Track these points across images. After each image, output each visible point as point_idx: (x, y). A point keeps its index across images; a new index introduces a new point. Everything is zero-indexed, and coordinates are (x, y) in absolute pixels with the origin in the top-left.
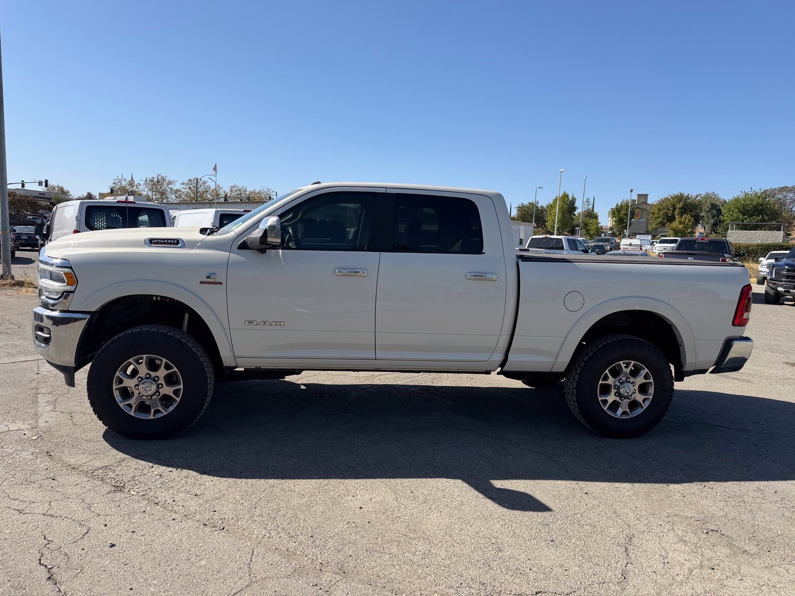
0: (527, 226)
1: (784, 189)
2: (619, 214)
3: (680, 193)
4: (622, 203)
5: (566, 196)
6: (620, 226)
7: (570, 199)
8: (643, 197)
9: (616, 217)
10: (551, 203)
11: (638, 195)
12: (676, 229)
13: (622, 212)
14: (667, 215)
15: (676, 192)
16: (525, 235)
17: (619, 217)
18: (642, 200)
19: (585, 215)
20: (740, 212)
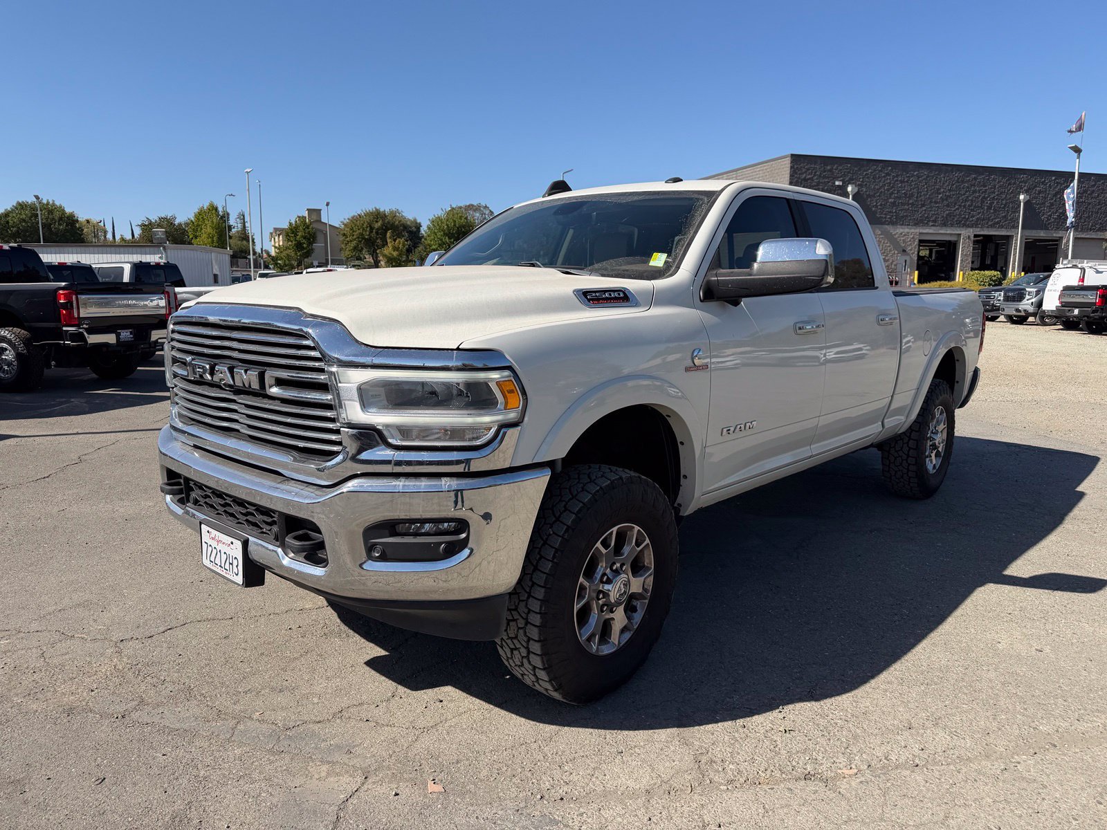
0: (220, 253)
1: (470, 207)
2: (295, 236)
3: (375, 208)
4: (296, 222)
5: (214, 208)
6: (299, 254)
7: (221, 213)
8: (315, 213)
9: (292, 241)
10: (193, 219)
11: (308, 209)
12: (389, 257)
13: (300, 234)
14: (364, 238)
15: (370, 207)
16: (220, 268)
17: (296, 240)
18: (314, 217)
19: (239, 237)
20: (445, 234)
